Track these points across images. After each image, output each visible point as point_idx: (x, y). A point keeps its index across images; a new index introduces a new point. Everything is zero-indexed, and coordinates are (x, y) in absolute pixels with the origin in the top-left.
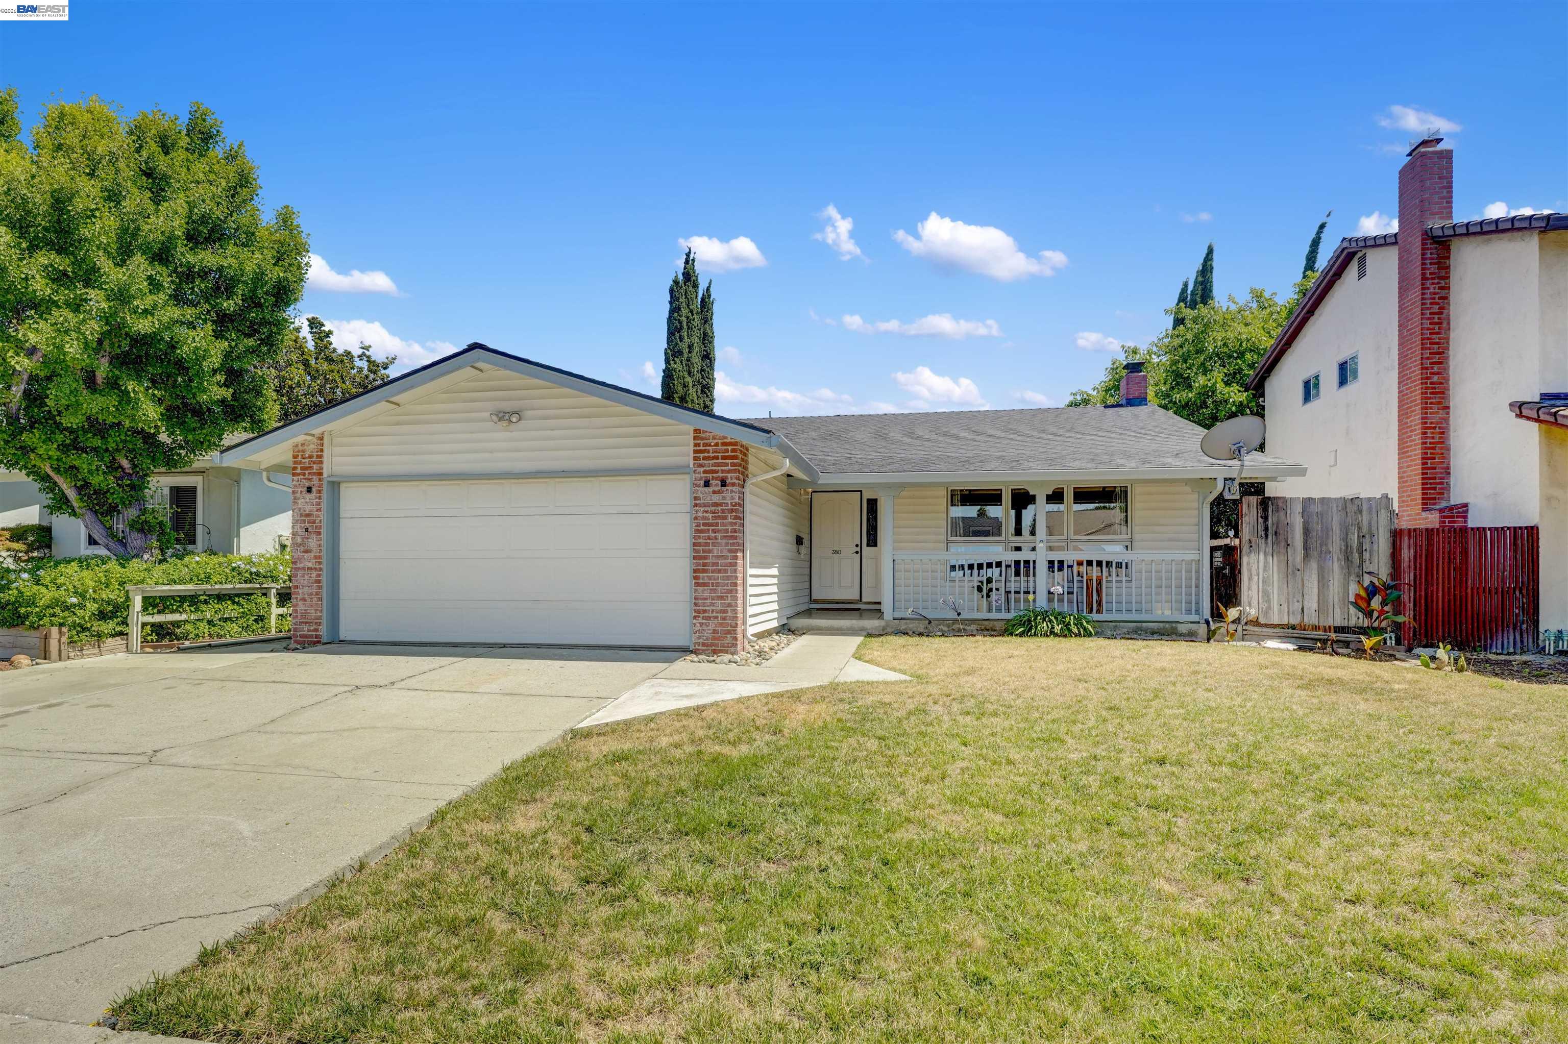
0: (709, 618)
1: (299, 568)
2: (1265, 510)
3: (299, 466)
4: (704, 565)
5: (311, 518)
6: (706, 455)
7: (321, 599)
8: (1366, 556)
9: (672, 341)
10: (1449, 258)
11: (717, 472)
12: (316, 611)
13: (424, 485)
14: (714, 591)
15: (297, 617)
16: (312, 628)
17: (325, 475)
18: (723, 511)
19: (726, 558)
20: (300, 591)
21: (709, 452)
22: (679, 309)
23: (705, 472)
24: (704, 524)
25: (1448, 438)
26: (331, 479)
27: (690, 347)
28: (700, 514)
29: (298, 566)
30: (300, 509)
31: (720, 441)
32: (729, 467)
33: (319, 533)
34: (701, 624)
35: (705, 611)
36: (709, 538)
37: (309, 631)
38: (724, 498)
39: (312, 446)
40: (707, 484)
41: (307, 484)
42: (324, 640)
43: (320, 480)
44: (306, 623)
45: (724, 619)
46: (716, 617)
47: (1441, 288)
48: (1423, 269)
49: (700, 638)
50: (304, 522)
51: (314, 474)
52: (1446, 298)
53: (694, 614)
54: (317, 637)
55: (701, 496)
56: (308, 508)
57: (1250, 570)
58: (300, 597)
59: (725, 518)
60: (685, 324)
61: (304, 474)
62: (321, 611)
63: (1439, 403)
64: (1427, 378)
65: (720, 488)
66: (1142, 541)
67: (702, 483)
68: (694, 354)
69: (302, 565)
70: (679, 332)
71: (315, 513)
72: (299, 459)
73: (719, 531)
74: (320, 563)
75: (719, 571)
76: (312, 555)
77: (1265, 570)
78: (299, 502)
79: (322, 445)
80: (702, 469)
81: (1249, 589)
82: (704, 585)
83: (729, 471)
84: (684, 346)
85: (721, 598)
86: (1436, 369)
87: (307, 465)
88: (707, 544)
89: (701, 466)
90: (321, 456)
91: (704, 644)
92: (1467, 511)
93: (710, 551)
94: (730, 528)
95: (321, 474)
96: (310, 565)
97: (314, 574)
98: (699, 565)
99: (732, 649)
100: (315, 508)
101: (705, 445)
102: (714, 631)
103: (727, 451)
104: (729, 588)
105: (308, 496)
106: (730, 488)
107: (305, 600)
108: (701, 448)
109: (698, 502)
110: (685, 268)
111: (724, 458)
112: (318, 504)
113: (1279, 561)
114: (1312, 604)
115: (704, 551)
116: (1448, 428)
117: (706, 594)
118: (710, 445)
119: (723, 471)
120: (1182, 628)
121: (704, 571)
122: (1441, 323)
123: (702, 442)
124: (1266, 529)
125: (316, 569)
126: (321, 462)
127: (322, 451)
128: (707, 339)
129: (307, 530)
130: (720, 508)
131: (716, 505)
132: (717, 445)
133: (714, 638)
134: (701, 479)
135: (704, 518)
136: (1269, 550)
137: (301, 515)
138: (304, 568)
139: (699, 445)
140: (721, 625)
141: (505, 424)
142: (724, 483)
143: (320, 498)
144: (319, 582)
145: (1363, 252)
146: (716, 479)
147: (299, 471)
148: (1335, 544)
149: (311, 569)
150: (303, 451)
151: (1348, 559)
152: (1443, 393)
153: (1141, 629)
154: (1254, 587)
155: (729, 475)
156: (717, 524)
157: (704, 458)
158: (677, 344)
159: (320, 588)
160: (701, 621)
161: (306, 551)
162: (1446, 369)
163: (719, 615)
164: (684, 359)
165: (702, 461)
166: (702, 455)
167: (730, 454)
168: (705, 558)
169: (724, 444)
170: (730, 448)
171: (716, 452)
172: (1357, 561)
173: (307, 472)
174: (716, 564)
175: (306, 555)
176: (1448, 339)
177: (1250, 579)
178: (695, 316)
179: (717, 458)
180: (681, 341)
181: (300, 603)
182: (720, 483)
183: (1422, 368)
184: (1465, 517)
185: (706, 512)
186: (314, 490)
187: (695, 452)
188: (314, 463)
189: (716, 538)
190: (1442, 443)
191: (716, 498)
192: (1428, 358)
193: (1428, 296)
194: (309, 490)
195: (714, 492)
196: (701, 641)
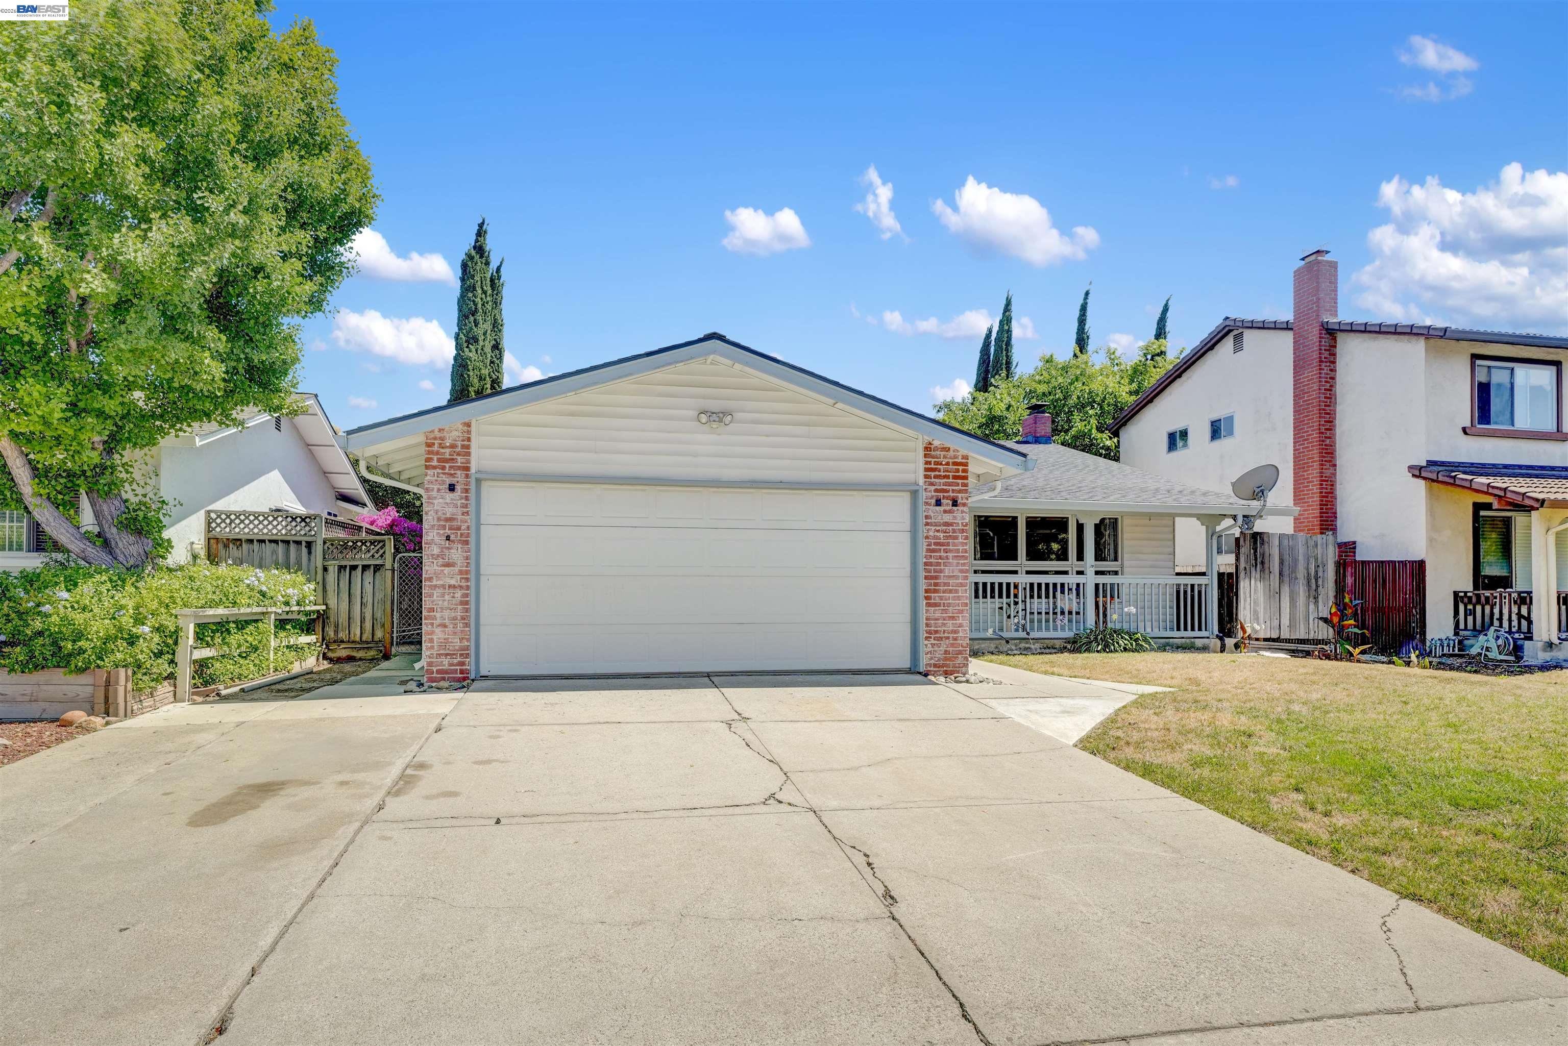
0: (940, 639)
1: (436, 586)
2: (1255, 543)
3: (435, 458)
4: (936, 584)
5: (455, 524)
6: (937, 473)
7: (467, 625)
8: (1320, 582)
9: (465, 325)
10: (1335, 347)
11: (947, 491)
12: (461, 640)
13: (598, 489)
14: (945, 611)
15: (432, 647)
16: (455, 661)
17: (473, 470)
18: (954, 531)
19: (956, 577)
20: (438, 615)
21: (939, 471)
22: (474, 289)
23: (936, 491)
24: (936, 544)
25: (1335, 489)
26: (478, 476)
27: (485, 334)
28: (931, 533)
29: (435, 583)
30: (437, 512)
31: (951, 461)
32: (960, 487)
33: (467, 543)
34: (933, 645)
35: (936, 632)
36: (940, 558)
37: (451, 665)
38: (955, 518)
39: (455, 434)
40: (938, 503)
41: (449, 481)
42: (472, 676)
43: (467, 476)
44: (447, 655)
45: (955, 639)
46: (948, 638)
47: (1331, 370)
48: (1320, 353)
49: (931, 659)
50: (444, 527)
51: (459, 468)
52: (1333, 378)
53: (926, 635)
54: (462, 672)
55: (932, 515)
56: (449, 511)
57: (1245, 593)
58: (438, 621)
59: (956, 538)
60: (480, 306)
61: (443, 468)
62: (468, 640)
63: (1330, 461)
64: (1323, 441)
65: (950, 507)
66: (1130, 567)
67: (933, 501)
68: (487, 342)
69: (440, 583)
70: (473, 315)
71: (460, 517)
72: (436, 448)
73: (951, 551)
74: (467, 580)
75: (950, 591)
76: (457, 569)
77: (1255, 593)
78: (436, 502)
79: (469, 432)
80: (933, 488)
81: (1245, 608)
82: (935, 605)
83: (960, 491)
84: (479, 332)
85: (953, 618)
86: (1328, 435)
87: (447, 456)
88: (938, 564)
89: (932, 484)
90: (468, 447)
91: (935, 666)
92: (1355, 548)
93: (941, 571)
94: (961, 548)
95: (467, 469)
96: (453, 582)
97: (459, 594)
98: (931, 585)
99: (964, 670)
100: (460, 511)
101: (937, 463)
102: (946, 652)
103: (958, 471)
104: (960, 608)
105: (449, 496)
106: (961, 508)
107: (445, 626)
108: (933, 466)
109: (929, 521)
110: (477, 241)
111: (955, 477)
112: (466, 506)
113: (1264, 586)
114: (1285, 621)
115: (935, 571)
116: (1335, 481)
117: (938, 615)
118: (941, 464)
119: (953, 491)
120: (1199, 643)
121: (935, 591)
122: (1330, 398)
123: (933, 460)
124: (1256, 559)
125: (461, 587)
126: (469, 454)
127: (469, 439)
128: (497, 326)
129: (448, 538)
130: (951, 528)
131: (947, 524)
132: (948, 464)
133: (946, 659)
134: (932, 498)
135: (935, 537)
136: (1258, 576)
137: (439, 519)
138: (443, 586)
139: (930, 463)
140: (952, 645)
141: (715, 425)
142: (955, 503)
143: (467, 498)
144: (467, 603)
145: (1240, 330)
146: (947, 498)
147: (435, 463)
148: (1301, 573)
149: (454, 587)
150: (442, 439)
151: (1309, 582)
152: (1332, 453)
153: (1168, 644)
154: (1248, 607)
155: (960, 495)
156: (948, 544)
157: (936, 477)
158: (471, 329)
159: (467, 610)
160: (933, 642)
161: (448, 565)
162: (1334, 435)
163: (951, 635)
164: (480, 347)
165: (933, 480)
166: (933, 474)
167: (960, 474)
168: (936, 578)
169: (955, 464)
170: (961, 468)
171: (947, 471)
172: (1314, 586)
173: (447, 465)
174: (947, 584)
175: (446, 570)
176: (1335, 411)
177: (1245, 600)
178: (488, 298)
179: (948, 477)
180: (476, 326)
181: (438, 630)
182: (951, 503)
183: (1320, 433)
184: (1354, 552)
185: (938, 531)
186: (458, 488)
187: (926, 470)
188: (458, 454)
189: (947, 558)
190: (1332, 493)
191: (947, 518)
192: (1323, 425)
193: (1323, 375)
194: (452, 488)
195: (945, 512)
196: (932, 662)
